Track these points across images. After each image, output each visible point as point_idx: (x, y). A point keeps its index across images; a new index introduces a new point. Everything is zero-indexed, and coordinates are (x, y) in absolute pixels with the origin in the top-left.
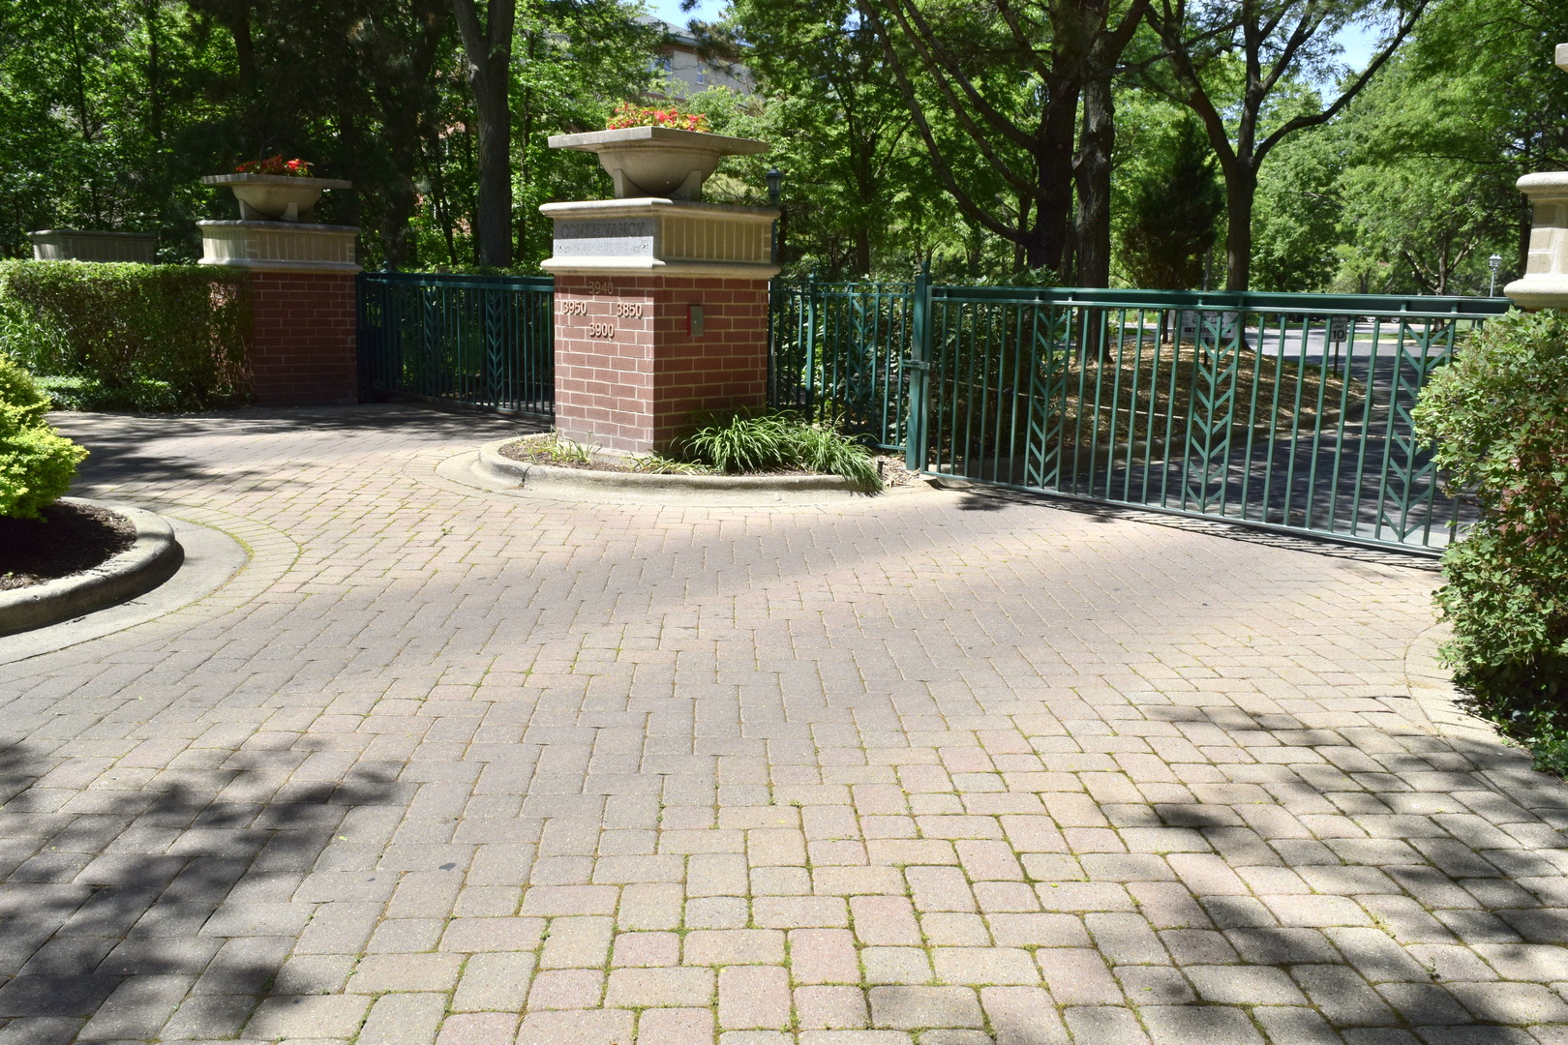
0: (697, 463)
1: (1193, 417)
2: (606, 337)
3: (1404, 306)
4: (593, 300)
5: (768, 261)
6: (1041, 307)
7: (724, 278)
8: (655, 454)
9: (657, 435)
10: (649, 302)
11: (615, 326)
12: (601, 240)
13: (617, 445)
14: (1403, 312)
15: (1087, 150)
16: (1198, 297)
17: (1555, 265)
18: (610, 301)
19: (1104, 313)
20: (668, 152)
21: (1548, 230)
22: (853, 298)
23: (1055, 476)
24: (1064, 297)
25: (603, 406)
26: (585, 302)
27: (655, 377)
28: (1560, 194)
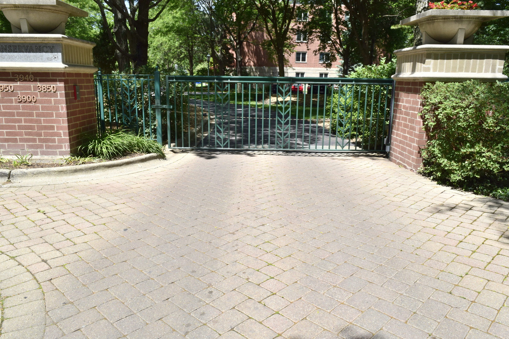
0: (91, 157)
1: (277, 118)
2: (30, 102)
3: (340, 81)
4: (18, 84)
5: (92, 65)
6: (218, 84)
7: (82, 72)
8: (71, 155)
9: (71, 146)
10: (62, 85)
11: (37, 96)
12: (21, 54)
13: (43, 153)
14: (340, 82)
15: (119, 25)
16: (277, 79)
17: (432, 70)
18: (32, 85)
19: (236, 85)
20: (53, 12)
21: (430, 60)
22: (122, 81)
23: (228, 143)
24: (227, 79)
25: (32, 135)
26: (12, 85)
27: (68, 119)
28: (433, 51)
